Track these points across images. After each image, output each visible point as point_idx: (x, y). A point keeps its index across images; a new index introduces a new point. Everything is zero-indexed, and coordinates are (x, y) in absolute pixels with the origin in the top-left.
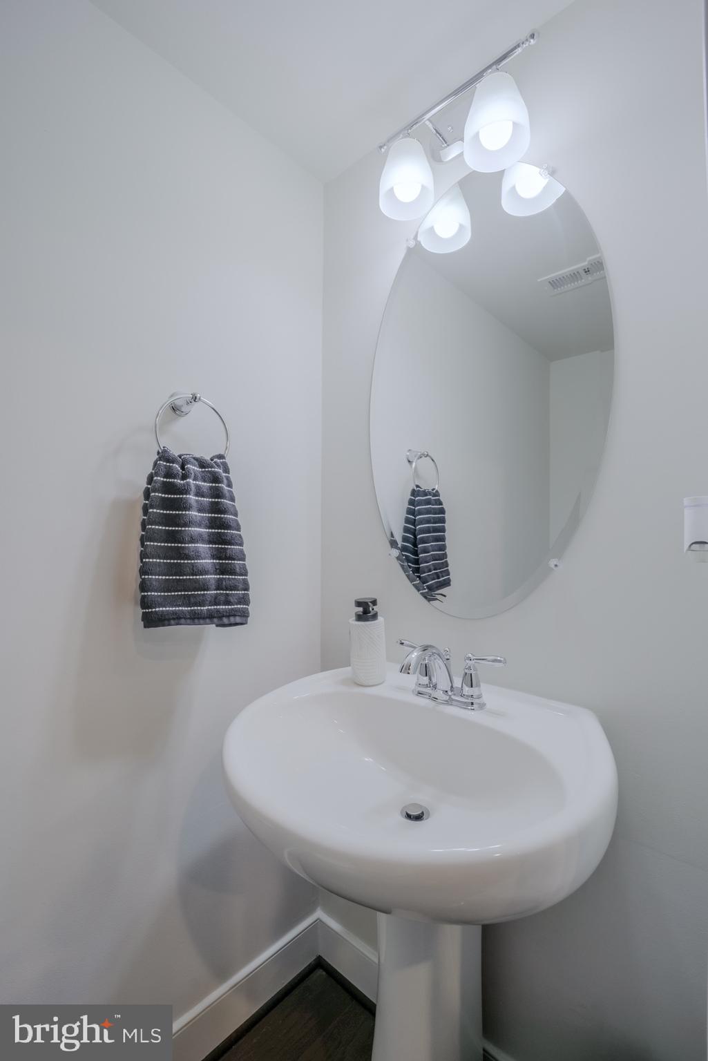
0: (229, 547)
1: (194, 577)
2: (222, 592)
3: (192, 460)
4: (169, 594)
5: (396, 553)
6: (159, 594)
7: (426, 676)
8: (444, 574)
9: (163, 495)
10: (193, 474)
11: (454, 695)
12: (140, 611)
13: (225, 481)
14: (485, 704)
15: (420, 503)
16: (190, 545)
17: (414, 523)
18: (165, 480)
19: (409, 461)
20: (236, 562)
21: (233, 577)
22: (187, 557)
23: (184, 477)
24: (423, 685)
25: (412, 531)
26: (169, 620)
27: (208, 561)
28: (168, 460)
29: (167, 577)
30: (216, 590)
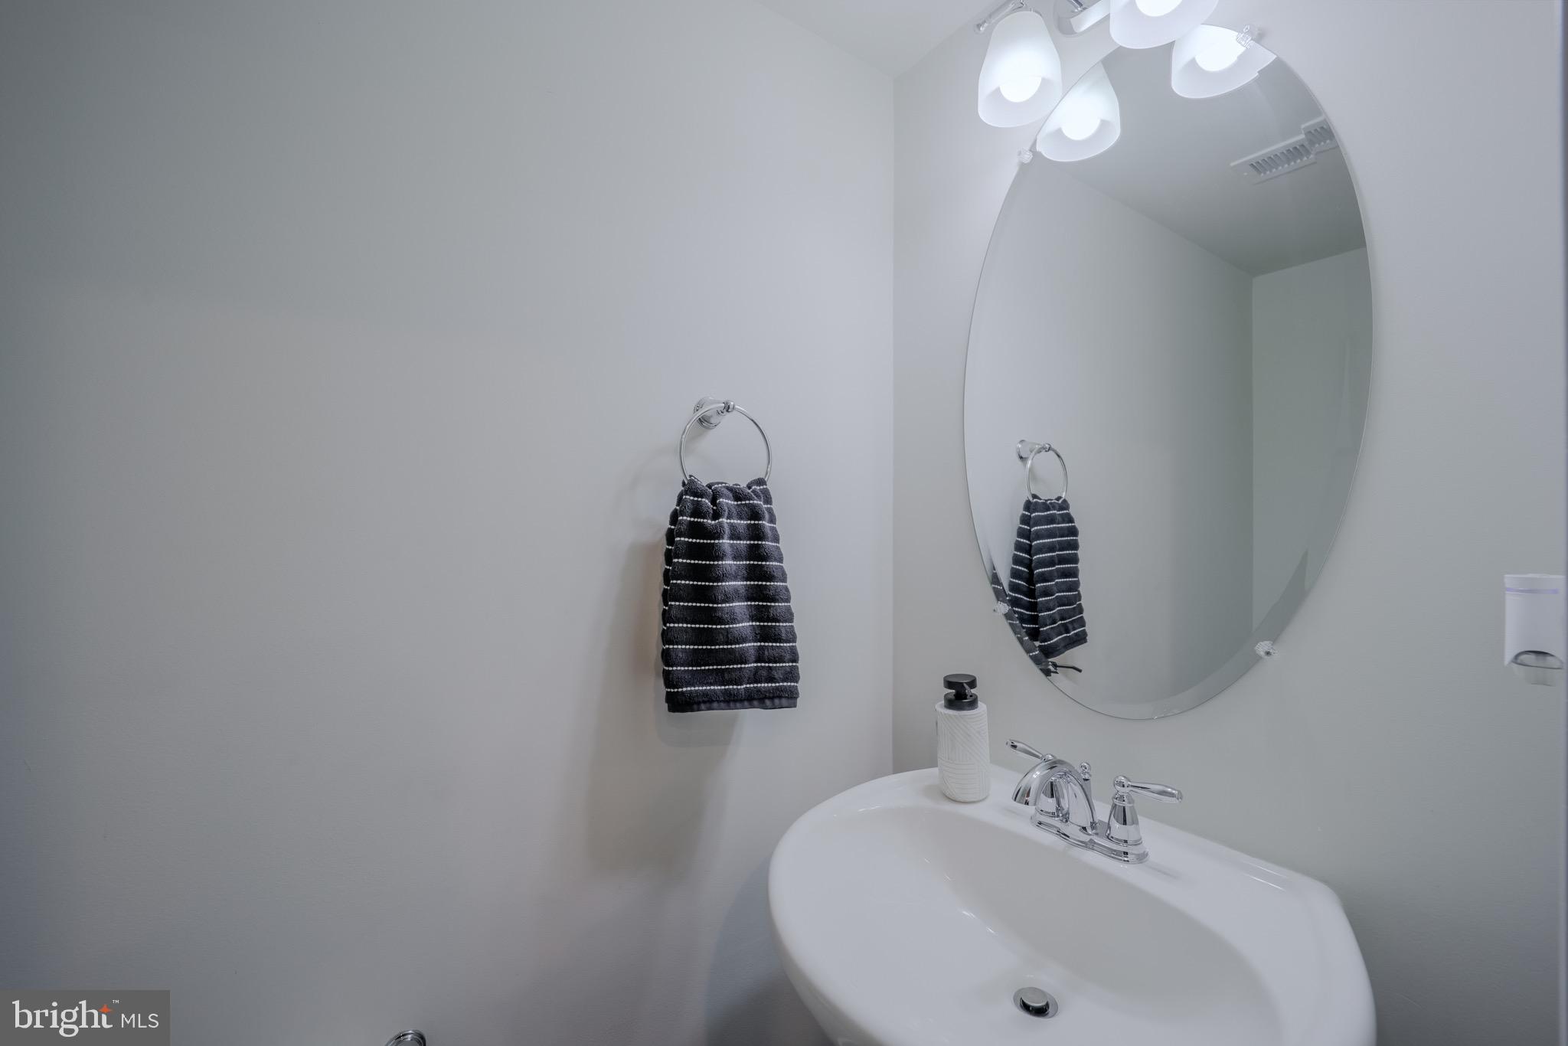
0: (773, 604)
1: (729, 647)
2: (763, 664)
3: (726, 492)
4: (699, 668)
5: (1004, 608)
6: (686, 668)
7: (1052, 796)
8: (1076, 625)
9: (690, 540)
10: (727, 511)
11: (1097, 834)
12: (663, 690)
13: (767, 516)
14: (1147, 854)
15: (1039, 521)
16: (724, 605)
17: (1029, 550)
18: (692, 519)
19: (1021, 458)
20: (781, 624)
21: (778, 644)
22: (721, 621)
23: (716, 515)
24: (1047, 812)
25: (1027, 562)
26: (699, 703)
27: (746, 624)
28: (695, 494)
29: (696, 647)
30: (756, 662)
